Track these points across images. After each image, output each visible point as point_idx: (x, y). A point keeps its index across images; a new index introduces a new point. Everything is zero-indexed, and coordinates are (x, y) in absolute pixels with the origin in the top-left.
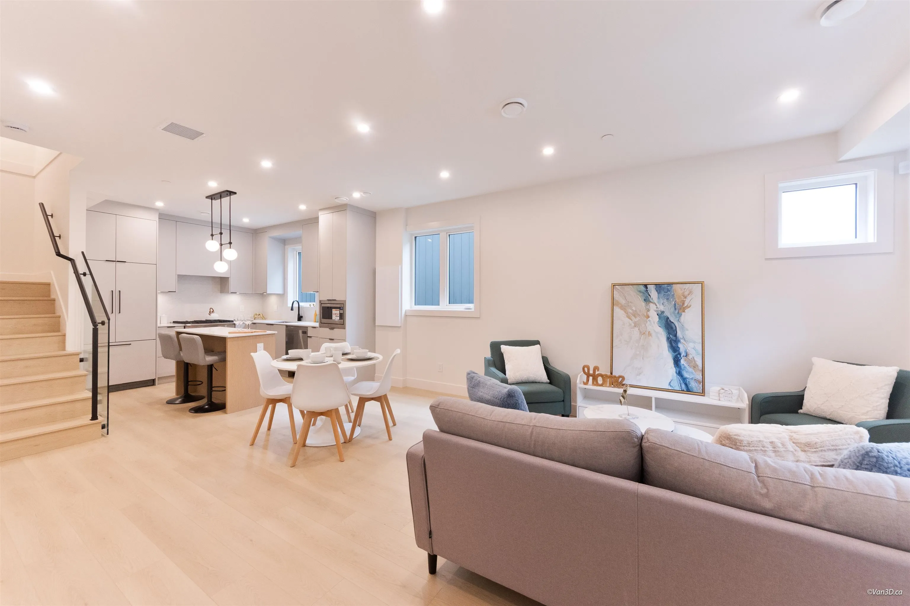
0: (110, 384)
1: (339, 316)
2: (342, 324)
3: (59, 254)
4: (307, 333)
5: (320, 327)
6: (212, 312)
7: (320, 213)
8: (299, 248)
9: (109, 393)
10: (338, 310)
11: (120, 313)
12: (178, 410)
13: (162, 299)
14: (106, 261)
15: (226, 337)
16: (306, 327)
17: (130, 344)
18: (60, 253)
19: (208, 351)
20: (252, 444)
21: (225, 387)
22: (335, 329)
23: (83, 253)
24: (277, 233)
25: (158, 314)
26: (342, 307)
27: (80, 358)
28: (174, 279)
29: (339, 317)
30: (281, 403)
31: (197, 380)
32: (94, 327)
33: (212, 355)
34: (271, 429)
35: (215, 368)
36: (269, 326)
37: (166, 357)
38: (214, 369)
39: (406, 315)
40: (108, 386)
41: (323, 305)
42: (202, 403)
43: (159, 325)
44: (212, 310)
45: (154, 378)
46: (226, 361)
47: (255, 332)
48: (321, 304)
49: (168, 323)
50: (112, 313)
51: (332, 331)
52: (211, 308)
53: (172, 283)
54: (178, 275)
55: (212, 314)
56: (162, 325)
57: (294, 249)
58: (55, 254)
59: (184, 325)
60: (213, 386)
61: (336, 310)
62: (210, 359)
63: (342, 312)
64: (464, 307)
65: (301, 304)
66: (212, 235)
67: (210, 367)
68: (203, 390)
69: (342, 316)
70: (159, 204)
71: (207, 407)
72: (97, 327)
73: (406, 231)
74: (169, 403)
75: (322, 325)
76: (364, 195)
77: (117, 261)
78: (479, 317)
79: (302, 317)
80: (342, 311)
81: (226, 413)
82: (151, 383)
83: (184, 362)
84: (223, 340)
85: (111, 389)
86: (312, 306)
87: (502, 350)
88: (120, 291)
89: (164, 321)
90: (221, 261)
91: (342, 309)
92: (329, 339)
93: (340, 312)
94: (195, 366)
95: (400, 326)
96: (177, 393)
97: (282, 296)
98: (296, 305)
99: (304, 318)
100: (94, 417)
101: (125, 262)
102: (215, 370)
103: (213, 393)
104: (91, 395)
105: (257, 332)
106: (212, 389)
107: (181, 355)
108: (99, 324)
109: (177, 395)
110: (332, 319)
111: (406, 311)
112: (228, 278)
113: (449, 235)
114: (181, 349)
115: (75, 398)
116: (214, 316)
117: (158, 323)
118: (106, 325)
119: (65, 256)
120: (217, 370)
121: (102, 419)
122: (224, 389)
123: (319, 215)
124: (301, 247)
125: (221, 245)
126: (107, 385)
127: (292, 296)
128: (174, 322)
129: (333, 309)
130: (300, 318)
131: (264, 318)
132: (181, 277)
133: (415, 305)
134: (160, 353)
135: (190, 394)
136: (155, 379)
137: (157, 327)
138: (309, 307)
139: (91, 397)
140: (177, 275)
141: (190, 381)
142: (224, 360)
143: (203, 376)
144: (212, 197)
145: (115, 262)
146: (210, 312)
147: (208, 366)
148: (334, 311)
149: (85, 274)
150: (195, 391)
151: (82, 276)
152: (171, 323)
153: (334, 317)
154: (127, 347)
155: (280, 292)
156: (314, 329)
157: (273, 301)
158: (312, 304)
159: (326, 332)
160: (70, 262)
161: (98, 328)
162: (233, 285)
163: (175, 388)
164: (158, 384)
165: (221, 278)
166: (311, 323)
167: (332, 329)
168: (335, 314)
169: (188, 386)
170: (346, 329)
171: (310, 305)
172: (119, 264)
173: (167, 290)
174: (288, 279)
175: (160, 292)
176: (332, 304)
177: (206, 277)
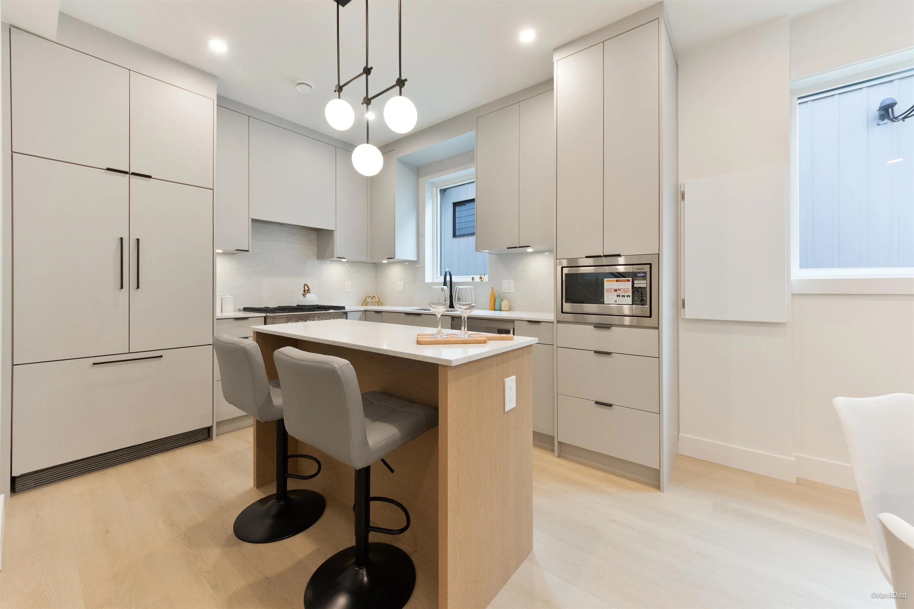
1: (630, 294)
5: (561, 322)
6: (307, 291)
7: (557, 57)
10: (629, 281)
11: (138, 287)
13: (223, 266)
14: (108, 169)
16: (510, 322)
17: (161, 356)
22: (613, 328)
25: (217, 294)
26: (645, 273)
28: (246, 226)
29: (631, 298)
36: (412, 317)
39: (792, 294)
43: (218, 315)
44: (306, 288)
45: (208, 427)
49: (235, 311)
50: (122, 287)
51: (602, 333)
52: (306, 285)
53: (242, 235)
54: (252, 219)
55: (308, 295)
56: (225, 315)
59: (264, 315)
61: (617, 281)
63: (644, 286)
66: (340, 86)
69: (642, 296)
75: (567, 317)
77: (133, 174)
80: (643, 282)
88: (138, 240)
90: (368, 142)
91: (646, 276)
92: (596, 352)
93: (635, 286)
95: (785, 322)
97: (414, 265)
101: (150, 177)
109: (258, 488)
110: (604, 303)
111: (791, 282)
112: (332, 232)
116: (312, 299)
117: (217, 311)
123: (555, 61)
125: (368, 101)
127: (431, 264)
128: (246, 309)
129: (605, 279)
131: (379, 303)
132: (258, 224)
136: (212, 426)
137: (215, 319)
140: (250, 220)
145: (128, 175)
146: (304, 291)
148: (609, 284)
152: (240, 310)
153: (609, 298)
154: (155, 362)
155: (413, 257)
157: (397, 273)
162: (339, 244)
164: (217, 436)
165: (318, 231)
166: (491, 310)
167: (607, 327)
168: (616, 290)
169: (286, 478)
170: (658, 328)
171: (473, 279)
172: (134, 179)
173: (233, 248)
174: (424, 236)
175: (221, 251)
176: (618, 267)
177: (299, 226)
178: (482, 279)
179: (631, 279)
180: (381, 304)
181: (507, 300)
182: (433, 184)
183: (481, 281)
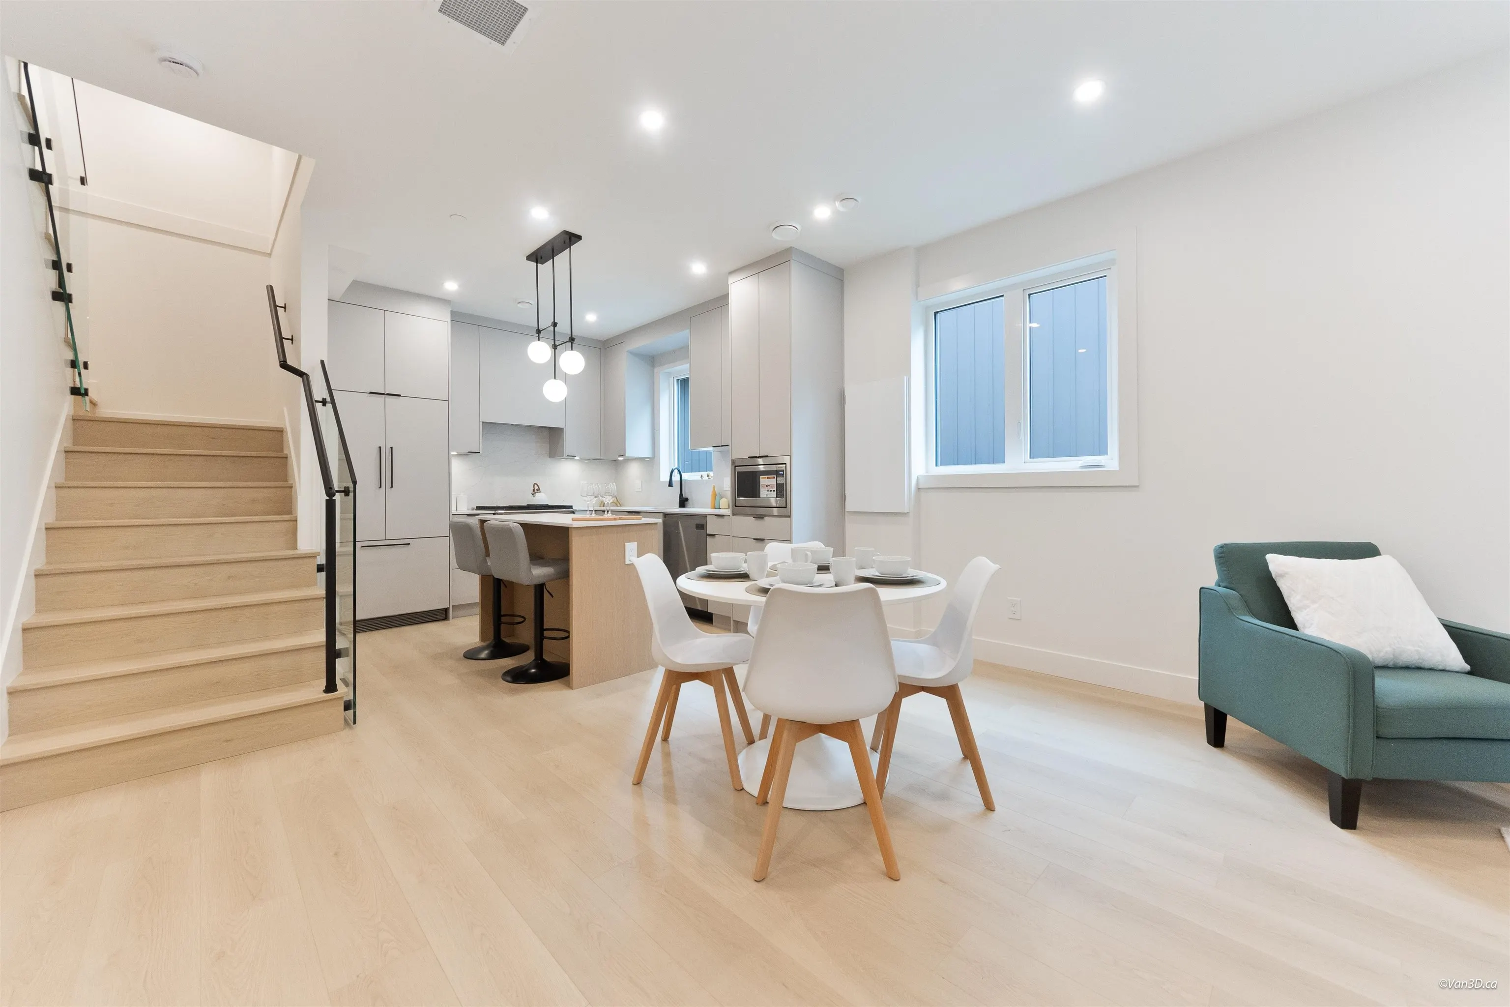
0: (357, 618)
1: (775, 489)
2: (785, 509)
3: (284, 365)
4: (705, 527)
5: (734, 514)
6: (537, 490)
7: (731, 280)
8: (682, 369)
9: (357, 634)
10: (774, 478)
11: (392, 487)
12: (482, 673)
13: (458, 467)
14: (372, 393)
15: (568, 527)
16: (704, 516)
17: (409, 544)
18: (287, 362)
19: (536, 558)
20: (638, 783)
21: (568, 632)
22: (766, 518)
23: (322, 362)
24: (641, 343)
25: (453, 493)
26: (783, 471)
27: (318, 565)
28: (476, 429)
29: (775, 492)
30: (697, 681)
31: (517, 613)
32: (328, 498)
33: (543, 565)
34: (670, 739)
35: (548, 592)
37: (463, 567)
38: (546, 595)
39: (919, 488)
40: (355, 621)
41: (739, 469)
42: (526, 659)
43: (453, 511)
44: (536, 487)
45: (446, 607)
46: (569, 577)
47: (620, 519)
48: (735, 466)
49: (468, 508)
50: (380, 486)
51: (759, 522)
52: (535, 484)
53: (473, 438)
54: (483, 422)
55: (537, 495)
56: (459, 512)
57: (669, 373)
58: (278, 364)
59: (493, 512)
60: (545, 628)
61: (768, 478)
62: (540, 573)
63: (782, 482)
64: (1080, 462)
65: (685, 476)
66: (539, 332)
67: (540, 589)
68: (525, 634)
69: (781, 490)
70: (451, 286)
71: (533, 671)
72: (333, 498)
73: (917, 299)
74: (468, 657)
75: (737, 509)
76: (841, 209)
77: (388, 394)
78: (1137, 485)
79: (687, 499)
80: (782, 478)
81: (569, 686)
82: (441, 615)
83: (493, 577)
84: (563, 532)
85: (360, 626)
86: (705, 478)
87: (1271, 568)
88: (392, 448)
89: (462, 505)
90: (555, 378)
91: (783, 474)
92: (754, 539)
93: (778, 482)
94: (511, 585)
95: (907, 513)
96: (483, 638)
97: (650, 462)
98: (676, 478)
99: (690, 501)
100: (331, 687)
101: (400, 396)
102: (549, 595)
103: (545, 641)
104: (325, 639)
105: (624, 519)
106: (543, 633)
107: (489, 564)
108: (336, 493)
109: (482, 641)
110: (760, 497)
111: (918, 477)
112: (562, 430)
113: (1030, 295)
114: (487, 554)
115: (303, 643)
116: (541, 499)
117: (452, 506)
118: (351, 494)
119: (295, 368)
120: (553, 597)
121: (343, 691)
122: (566, 635)
123: (729, 283)
124: (688, 365)
125: (555, 347)
126: (352, 619)
127: (667, 462)
128: (478, 508)
129: (761, 477)
130: (683, 502)
132: (489, 427)
133: (937, 465)
134: (454, 564)
135: (503, 641)
136: (448, 608)
137: (450, 513)
138: (699, 480)
139: (325, 643)
140: (481, 423)
141: (505, 615)
142: (565, 576)
143: (525, 606)
144: (539, 256)
145: (384, 396)
146: (534, 490)
147: (536, 586)
148: (764, 481)
149: (324, 402)
150: (512, 634)
151: (319, 406)
152: (473, 509)
153: (763, 493)
154: (406, 548)
155: (646, 453)
156: (720, 520)
157: (634, 471)
158: (704, 474)
159: (746, 524)
160: (300, 379)
161: (335, 500)
162: (569, 442)
163: (479, 627)
164: (453, 618)
165: (550, 429)
166: (712, 508)
167: (761, 517)
168: (767, 486)
169: (501, 624)
170: (790, 517)
171: (702, 477)
172: (389, 399)
173: (466, 451)
174: (659, 430)
175: (456, 453)
176: (759, 466)
177: (527, 426)
178: (710, 477)
179: (775, 476)
180: (619, 505)
181: (726, 498)
182: (669, 374)
183: (709, 478)
